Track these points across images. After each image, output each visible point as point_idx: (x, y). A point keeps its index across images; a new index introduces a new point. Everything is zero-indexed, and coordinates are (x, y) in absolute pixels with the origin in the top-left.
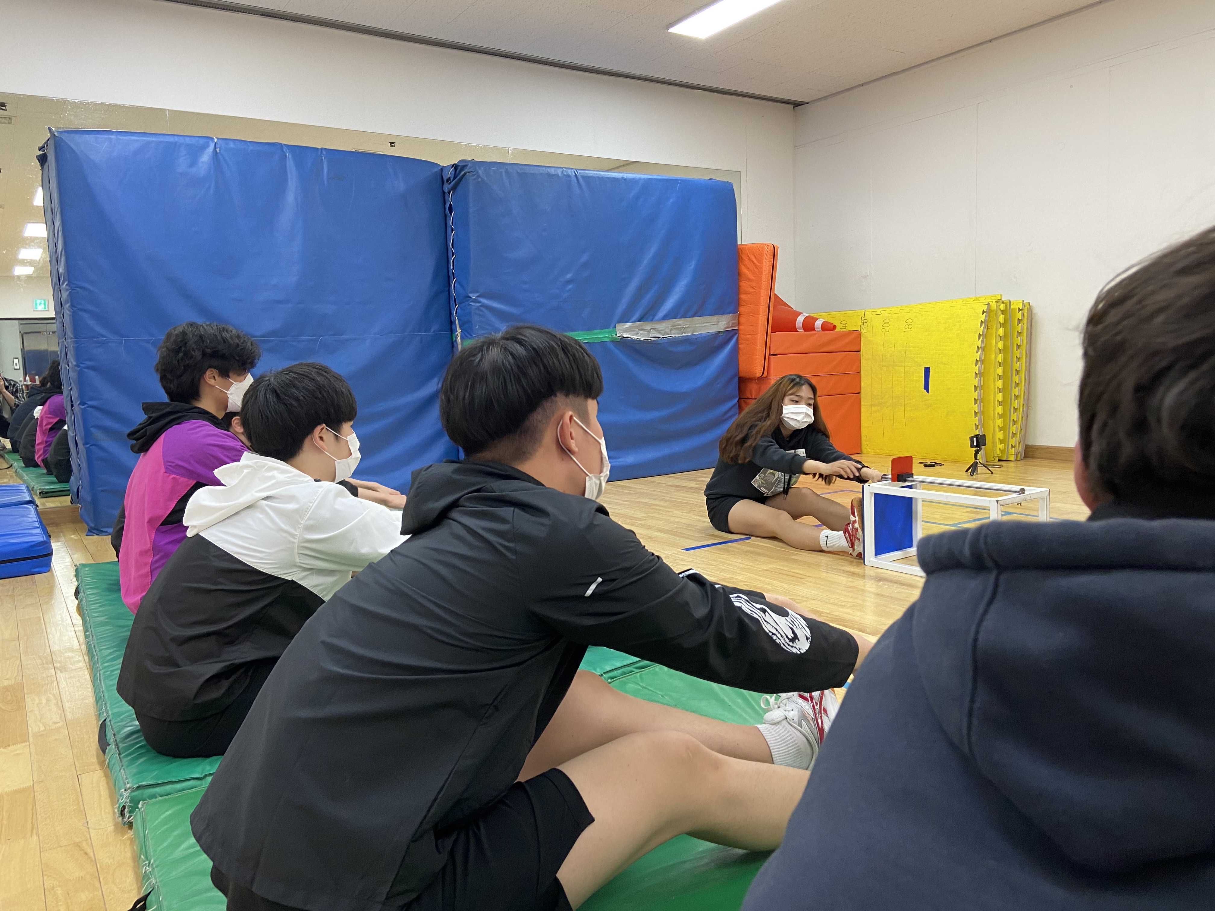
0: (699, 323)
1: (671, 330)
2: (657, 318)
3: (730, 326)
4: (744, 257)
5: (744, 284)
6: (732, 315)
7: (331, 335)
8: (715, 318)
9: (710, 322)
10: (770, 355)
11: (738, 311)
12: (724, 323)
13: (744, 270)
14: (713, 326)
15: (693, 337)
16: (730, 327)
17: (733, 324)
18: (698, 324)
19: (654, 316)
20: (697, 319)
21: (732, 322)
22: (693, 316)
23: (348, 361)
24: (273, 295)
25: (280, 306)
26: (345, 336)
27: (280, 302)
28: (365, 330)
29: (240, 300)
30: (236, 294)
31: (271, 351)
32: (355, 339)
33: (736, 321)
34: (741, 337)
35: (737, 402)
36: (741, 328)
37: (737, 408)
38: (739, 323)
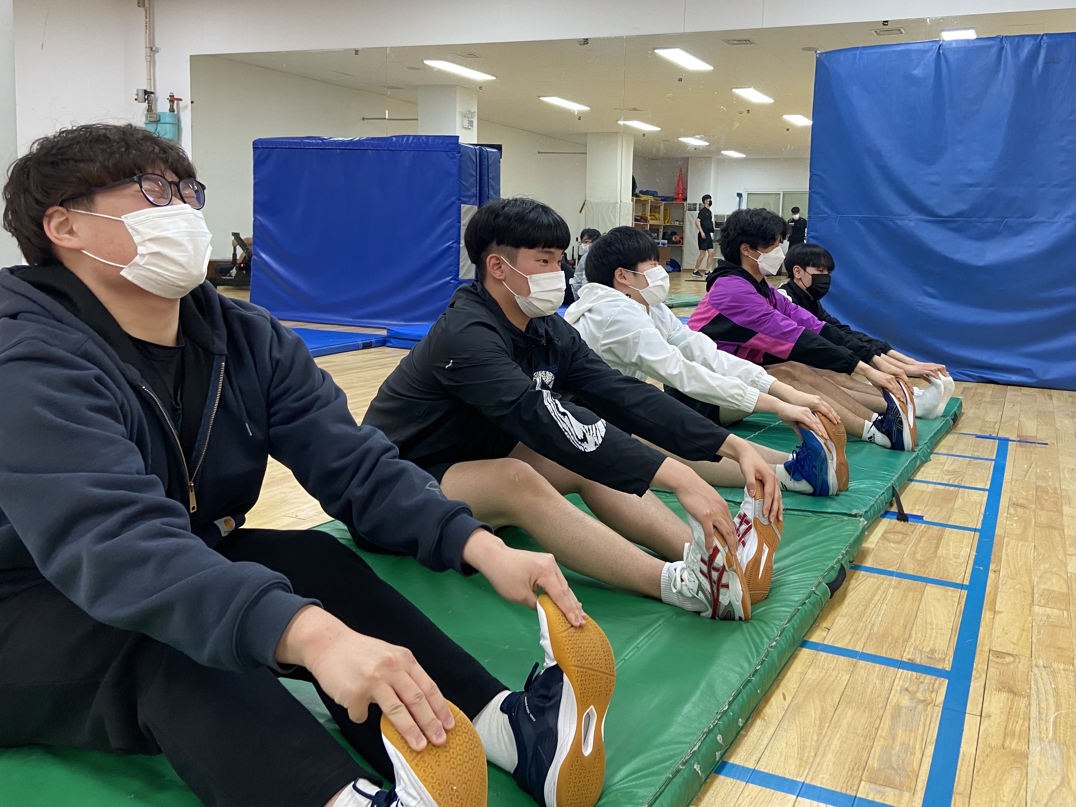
7: (1018, 218)
23: (1030, 243)
24: (966, 179)
25: (971, 189)
26: (1032, 219)
27: (971, 185)
28: (1056, 213)
29: (936, 184)
30: (934, 179)
31: (955, 230)
32: (1043, 222)
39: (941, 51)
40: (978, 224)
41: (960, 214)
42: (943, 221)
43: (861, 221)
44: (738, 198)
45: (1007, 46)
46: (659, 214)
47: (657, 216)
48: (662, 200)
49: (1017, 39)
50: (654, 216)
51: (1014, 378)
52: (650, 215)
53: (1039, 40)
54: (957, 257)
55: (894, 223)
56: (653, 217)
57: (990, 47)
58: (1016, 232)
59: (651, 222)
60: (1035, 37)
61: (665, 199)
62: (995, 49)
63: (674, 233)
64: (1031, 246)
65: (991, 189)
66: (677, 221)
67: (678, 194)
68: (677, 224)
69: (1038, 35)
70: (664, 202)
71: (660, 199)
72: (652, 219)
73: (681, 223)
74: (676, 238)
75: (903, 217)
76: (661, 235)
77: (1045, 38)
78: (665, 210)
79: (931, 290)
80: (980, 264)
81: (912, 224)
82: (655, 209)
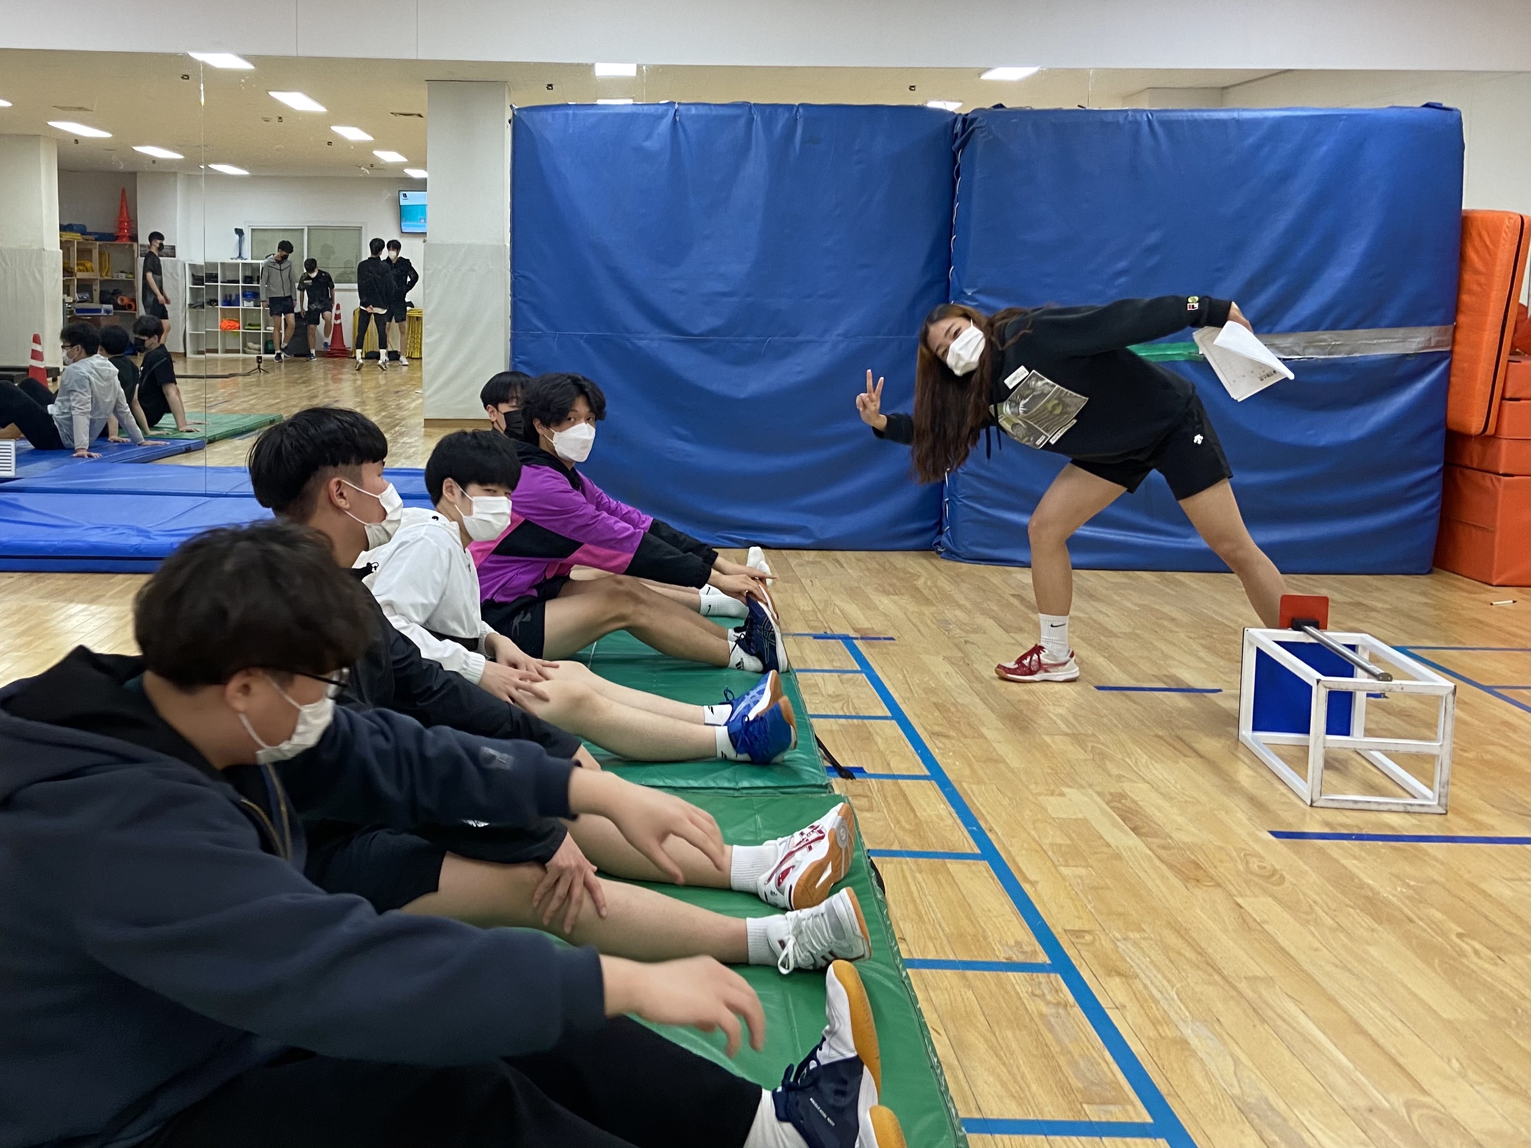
0: (1366, 339)
1: (1305, 348)
2: (1278, 328)
3: (1433, 345)
4: (1474, 233)
5: (1468, 277)
6: (1438, 327)
7: (782, 336)
8: (1401, 332)
9: (1391, 338)
10: (1503, 398)
11: (1455, 320)
12: (1418, 340)
13: (1472, 254)
14: (1393, 345)
15: (1348, 361)
16: (1433, 347)
17: (1438, 342)
18: (1362, 339)
19: (1274, 324)
20: (1360, 332)
21: (1438, 338)
22: (1355, 327)
23: (799, 369)
24: (720, 287)
25: (725, 299)
26: (800, 338)
27: (724, 294)
28: (826, 331)
29: (681, 292)
30: (677, 285)
31: (707, 352)
32: (812, 341)
33: (1448, 338)
34: (1457, 364)
35: (1439, 471)
36: (1457, 349)
37: (1438, 482)
38: (1454, 342)
39: (678, 119)
40: (737, 344)
41: (714, 331)
42: (691, 341)
43: (589, 340)
44: (237, 237)
45: (757, 117)
46: (91, 261)
47: (89, 265)
48: (96, 240)
49: (768, 111)
50: (83, 265)
51: (788, 539)
52: (78, 265)
53: (794, 112)
54: (714, 387)
55: (632, 343)
56: (81, 268)
57: (737, 117)
58: (783, 353)
59: (80, 275)
60: (790, 107)
61: (102, 237)
62: (742, 121)
63: (116, 293)
64: (800, 372)
65: (749, 299)
66: (122, 272)
67: (122, 229)
68: (123, 276)
69: (792, 106)
70: (98, 243)
71: (92, 237)
72: (80, 271)
73: (130, 276)
74: (122, 300)
75: (642, 336)
76: (96, 295)
77: (801, 110)
78: (101, 254)
79: (682, 431)
80: (742, 396)
81: (655, 344)
82: (85, 253)
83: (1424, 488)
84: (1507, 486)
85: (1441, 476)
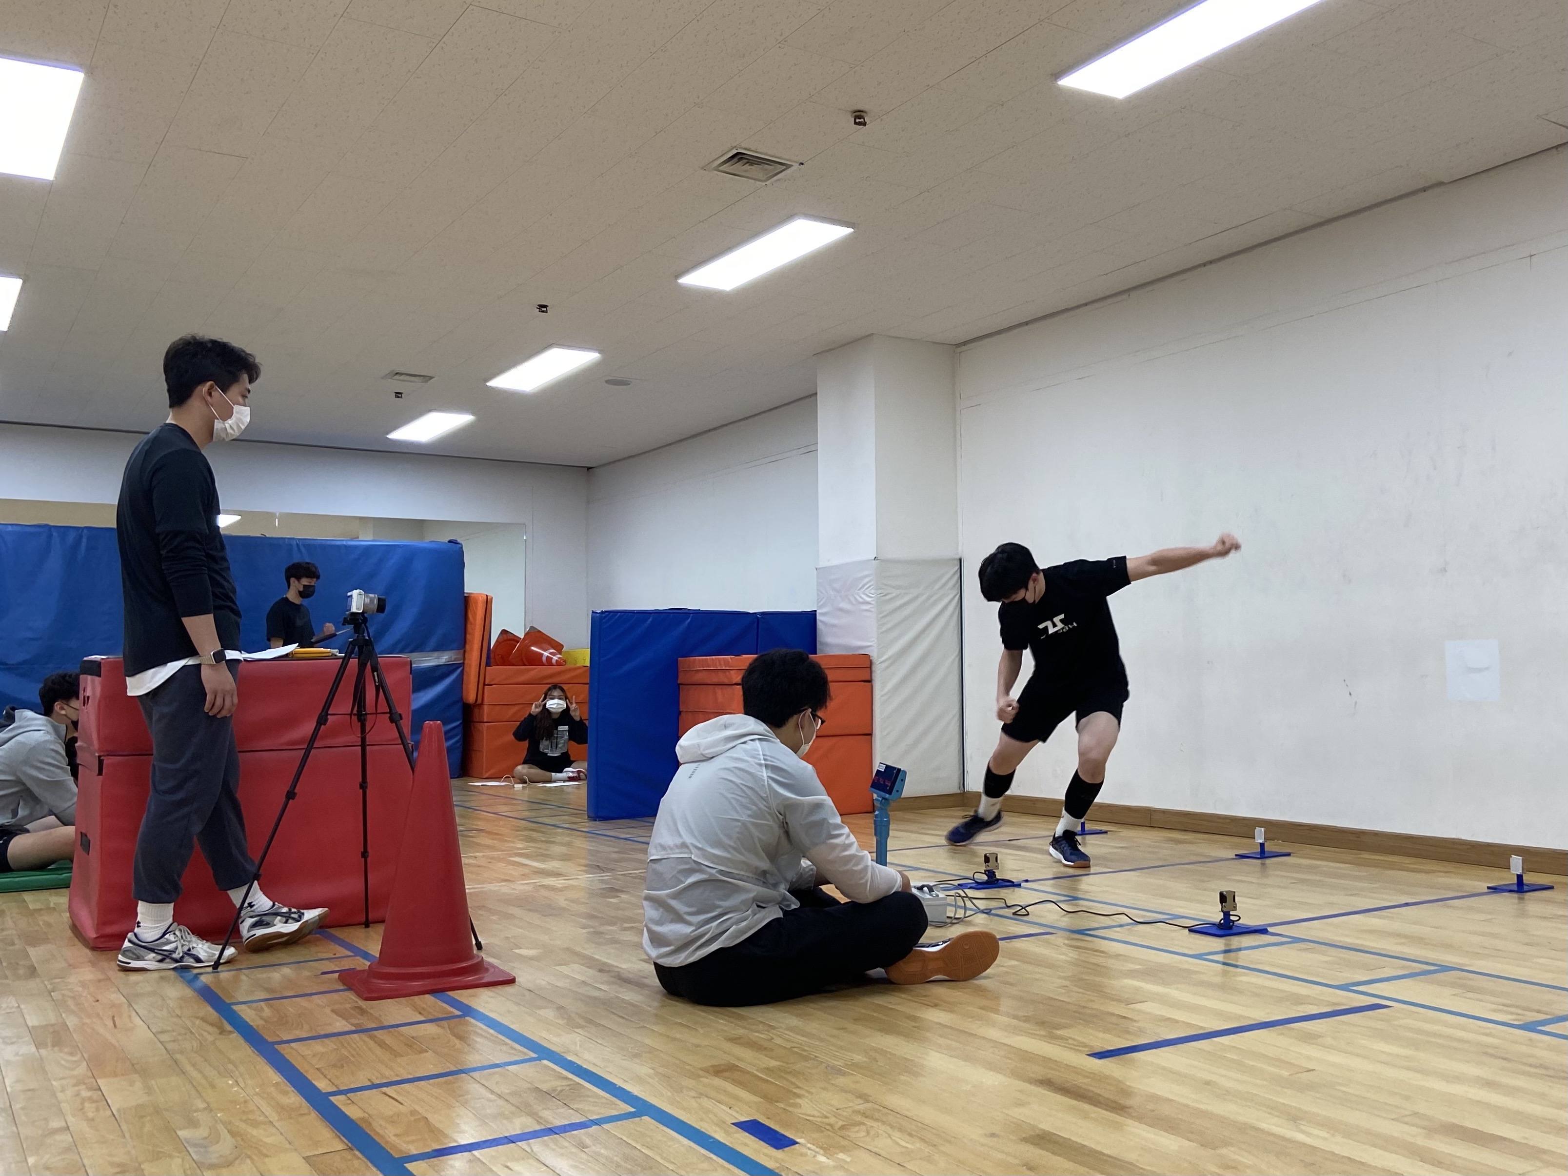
0: (419, 657)
3: (453, 660)
5: (468, 626)
6: (456, 651)
8: (436, 654)
9: (432, 657)
10: (484, 685)
11: (464, 648)
12: (445, 658)
13: (469, 615)
14: (433, 661)
20: (416, 654)
21: (456, 657)
22: (413, 652)
24: (29, 635)
25: (34, 642)
27: (32, 640)
33: (461, 656)
34: (466, 669)
35: (461, 724)
36: (466, 662)
37: (460, 729)
38: (464, 658)
45: (55, 534)
49: (62, 530)
53: (80, 531)
57: (41, 534)
62: (45, 536)
65: (49, 642)
69: (79, 528)
83: (455, 732)
84: (488, 727)
85: (461, 727)
